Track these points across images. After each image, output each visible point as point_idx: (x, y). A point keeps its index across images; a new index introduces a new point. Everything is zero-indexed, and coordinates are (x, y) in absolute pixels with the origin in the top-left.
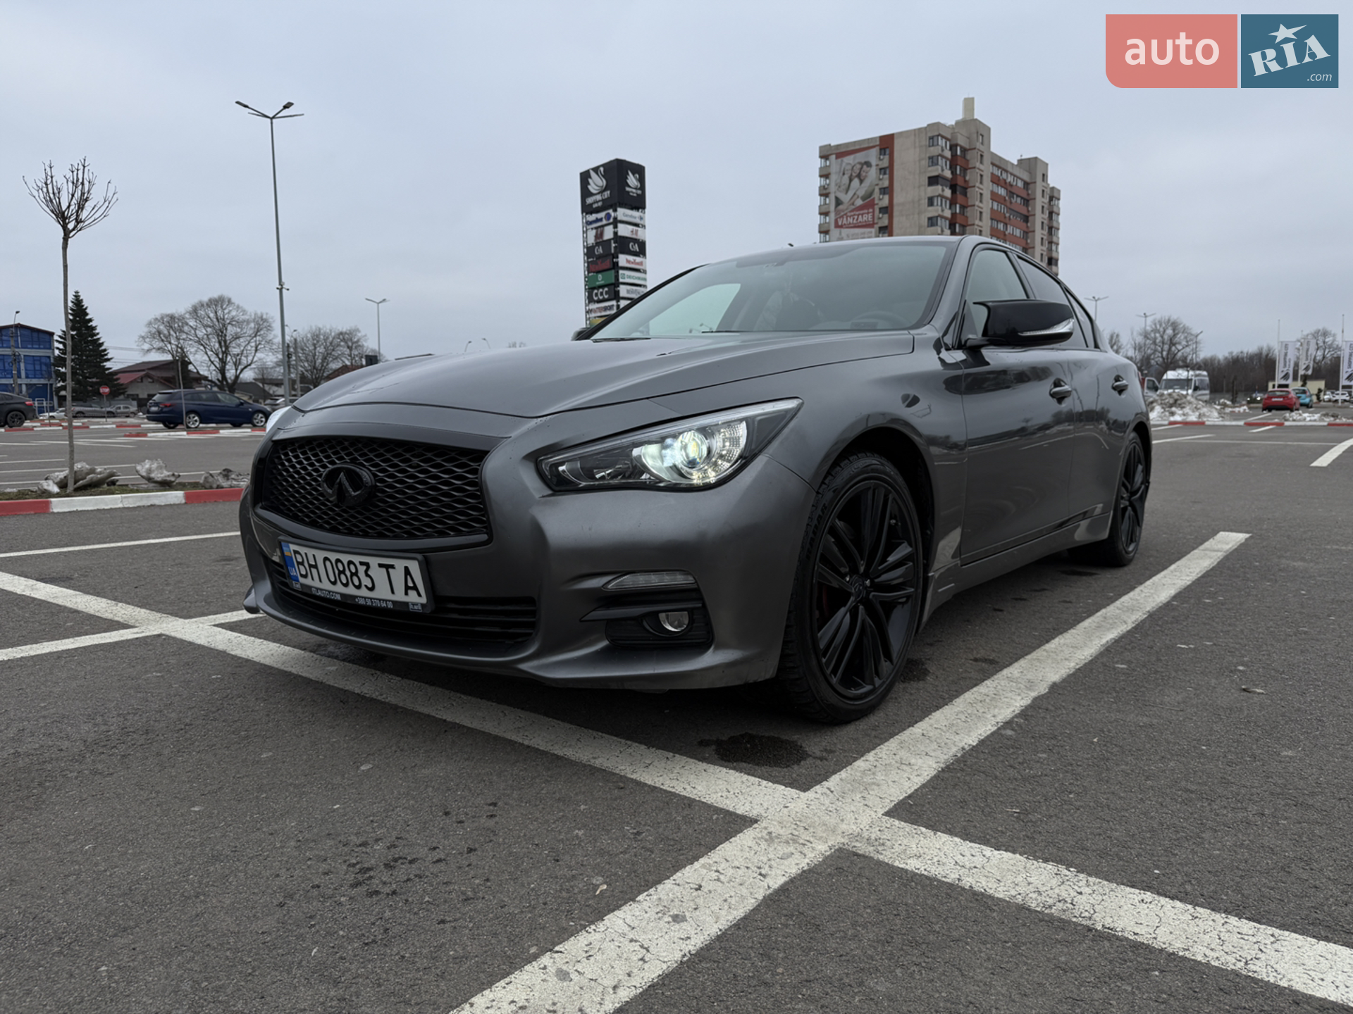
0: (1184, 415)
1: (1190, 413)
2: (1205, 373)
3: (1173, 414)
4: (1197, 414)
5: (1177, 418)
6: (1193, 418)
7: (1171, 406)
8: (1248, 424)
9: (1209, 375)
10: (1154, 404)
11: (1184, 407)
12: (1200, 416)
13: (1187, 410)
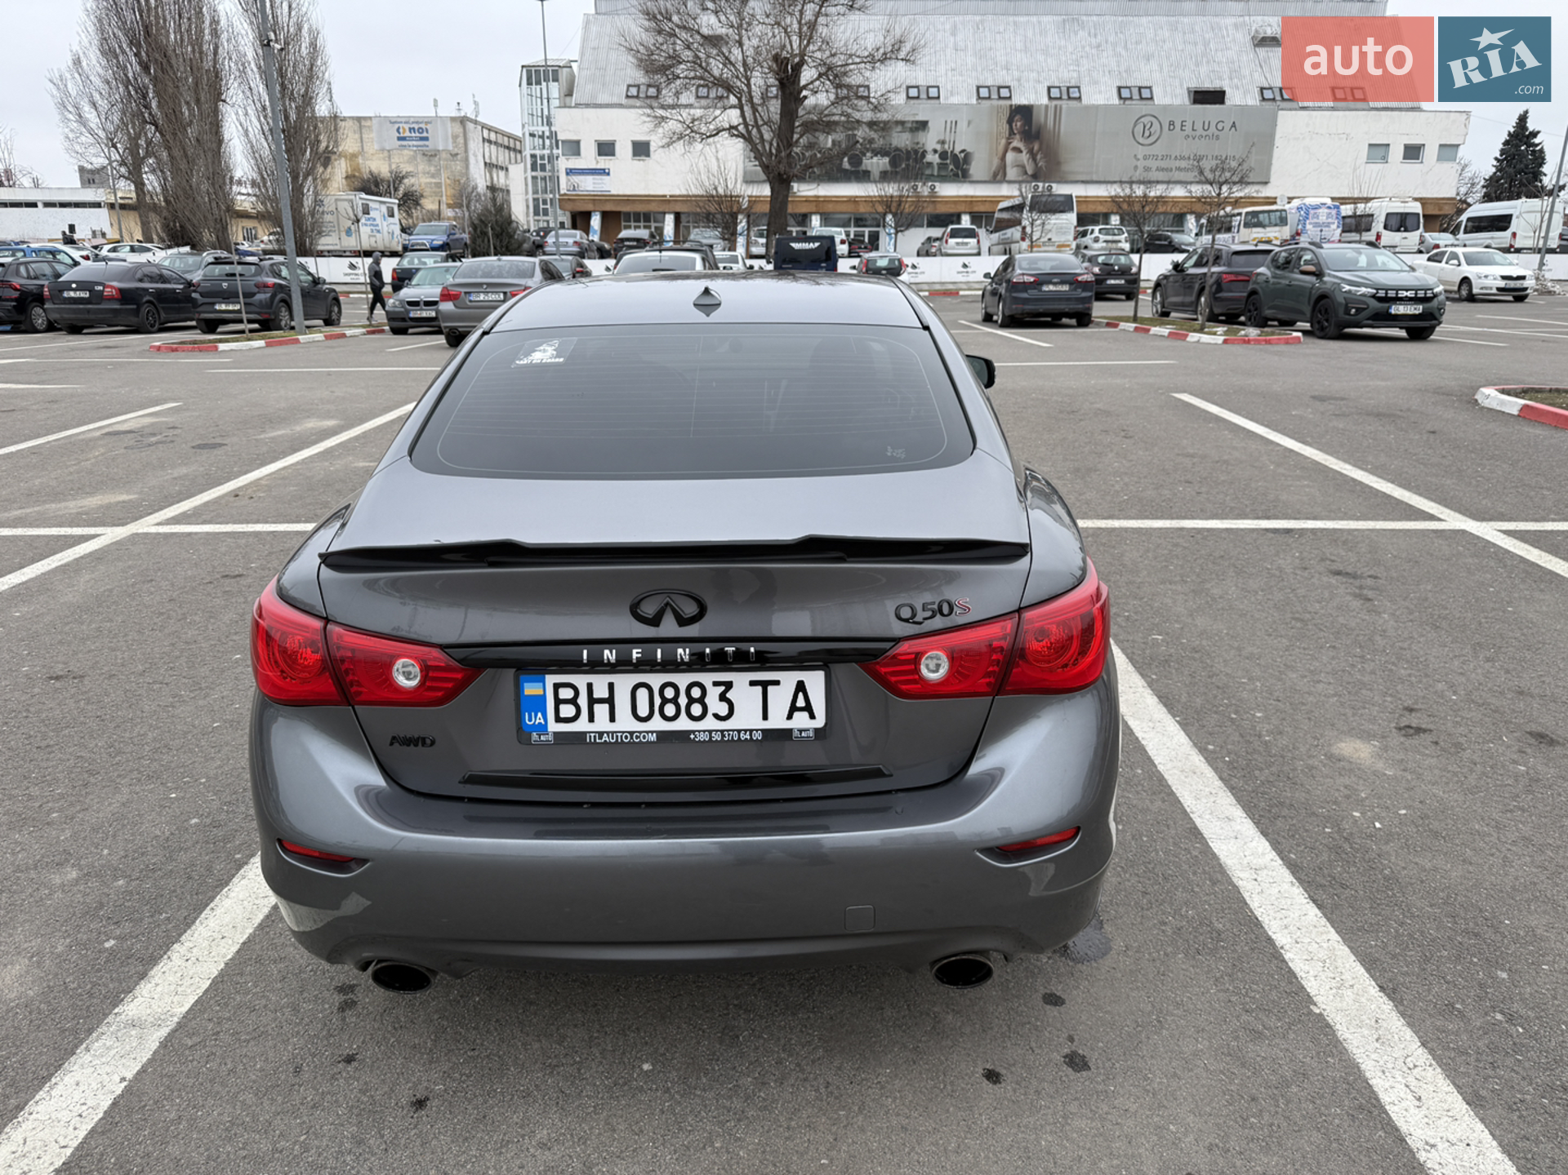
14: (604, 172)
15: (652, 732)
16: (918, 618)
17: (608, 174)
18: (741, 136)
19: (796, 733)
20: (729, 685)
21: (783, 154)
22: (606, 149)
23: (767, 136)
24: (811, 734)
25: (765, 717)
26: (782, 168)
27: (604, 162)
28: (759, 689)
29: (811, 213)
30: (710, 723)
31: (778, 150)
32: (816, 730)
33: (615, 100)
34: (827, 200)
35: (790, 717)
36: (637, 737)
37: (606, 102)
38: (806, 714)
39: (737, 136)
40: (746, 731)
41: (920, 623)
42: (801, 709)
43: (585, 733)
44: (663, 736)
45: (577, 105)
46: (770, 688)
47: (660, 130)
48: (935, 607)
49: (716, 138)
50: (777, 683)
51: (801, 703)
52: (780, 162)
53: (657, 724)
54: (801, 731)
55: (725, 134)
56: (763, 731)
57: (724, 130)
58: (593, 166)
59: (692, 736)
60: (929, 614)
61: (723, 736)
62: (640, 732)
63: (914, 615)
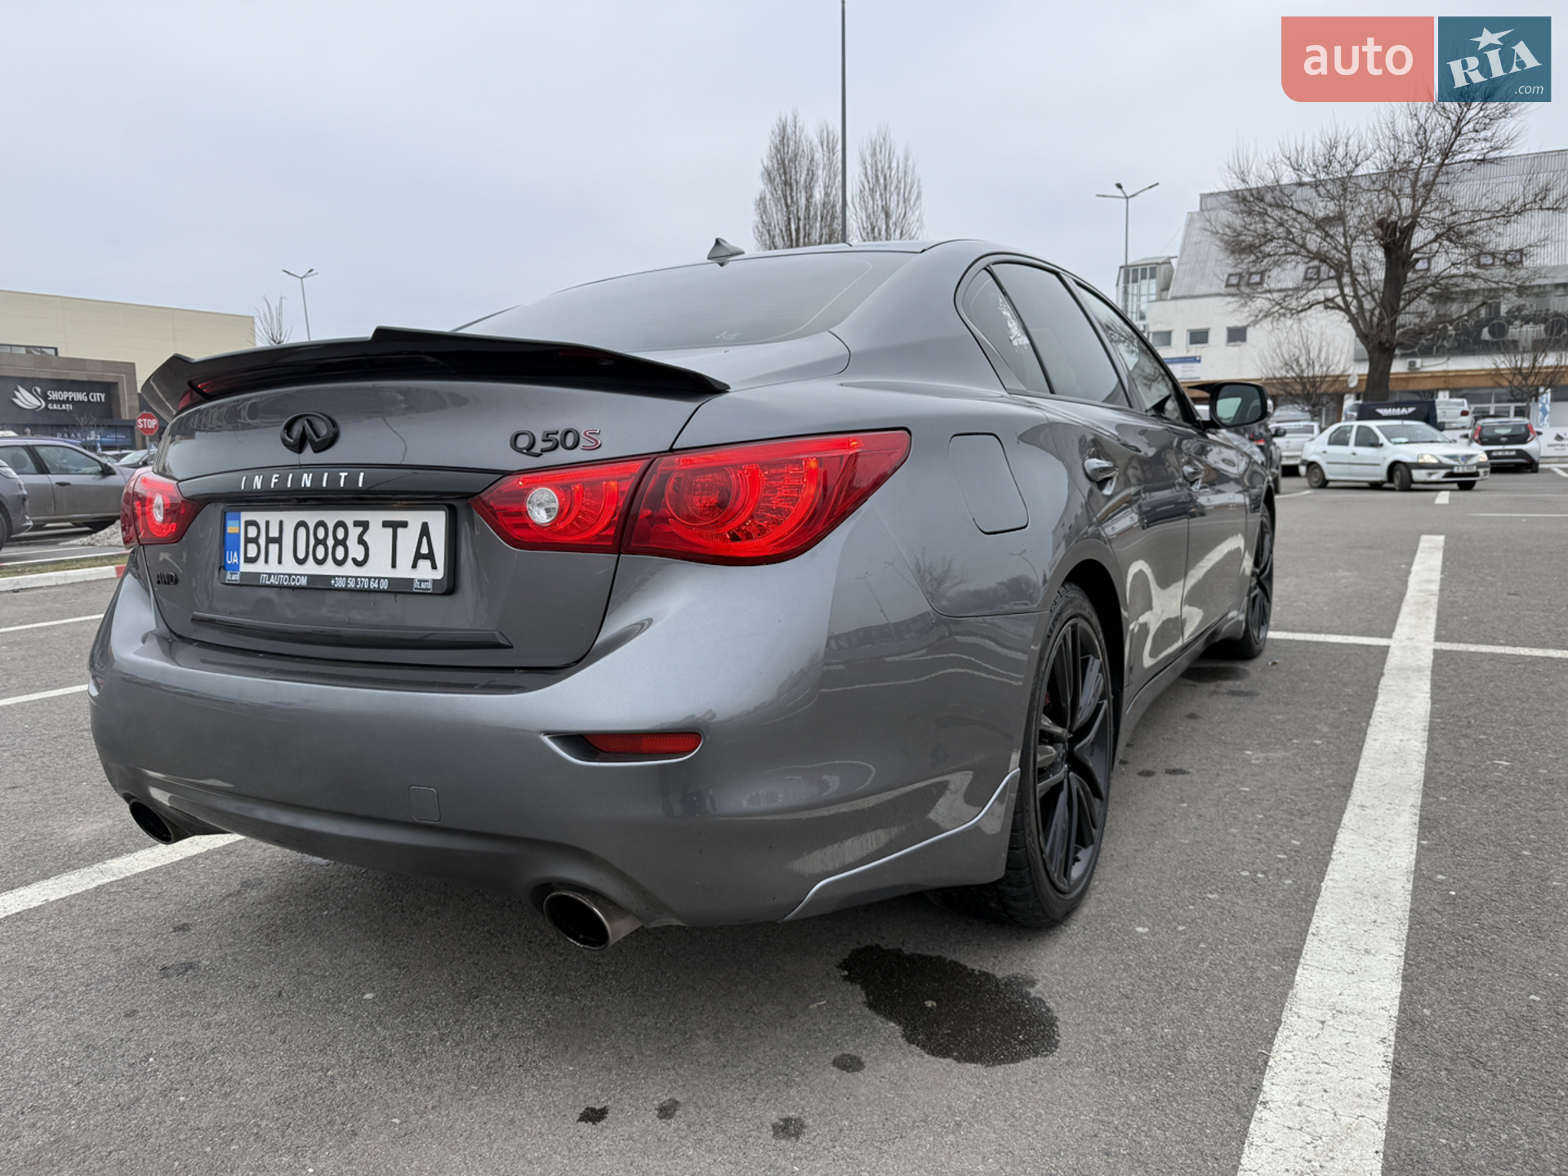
14: (1195, 360)
15: (304, 575)
16: (537, 449)
17: (1199, 361)
18: (1339, 308)
19: (416, 585)
20: (365, 525)
21: (1386, 322)
22: (1199, 337)
23: (1368, 304)
24: (430, 586)
25: (394, 565)
26: (1384, 336)
27: (1195, 350)
28: (390, 530)
29: (1438, 390)
30: (349, 569)
31: (1381, 319)
32: (435, 581)
33: (1214, 290)
34: (1459, 375)
35: (414, 566)
36: (294, 580)
37: (1204, 292)
38: (428, 563)
39: (1333, 308)
40: (375, 578)
41: (538, 455)
42: (425, 557)
43: (259, 574)
44: (311, 578)
45: (1174, 298)
46: (400, 531)
47: (1247, 309)
48: (558, 437)
49: (1309, 312)
50: (404, 525)
51: (424, 550)
52: (1382, 330)
53: (311, 568)
54: (421, 581)
55: (1320, 307)
56: (390, 580)
57: (1319, 303)
58: (1183, 354)
59: (333, 582)
60: (549, 445)
61: (357, 583)
62: (296, 575)
63: (533, 445)
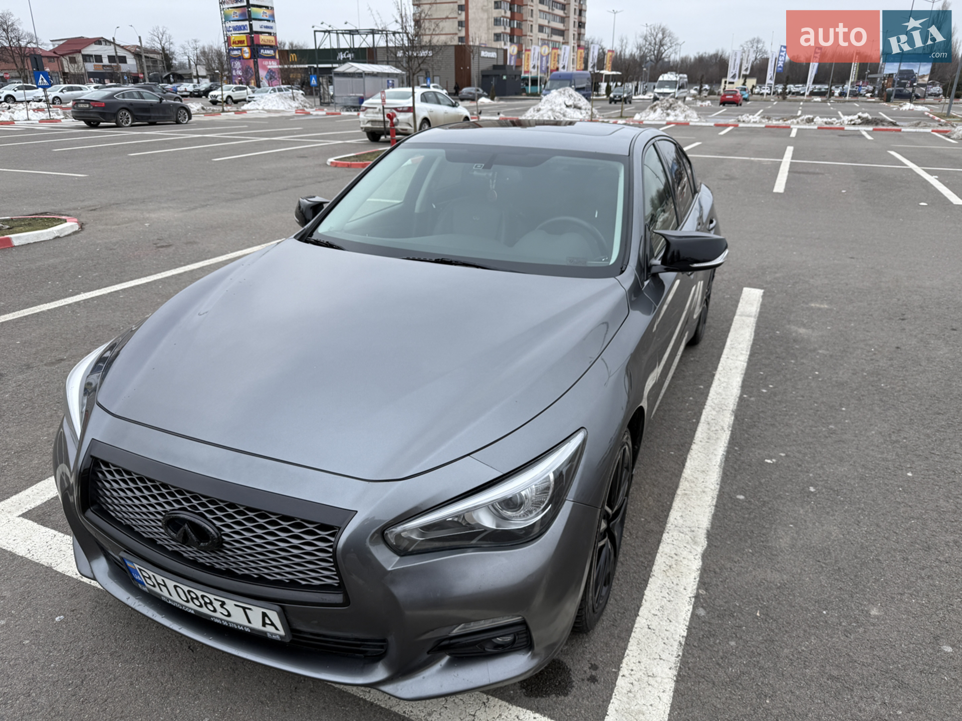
0: (676, 116)
1: (680, 114)
2: (685, 76)
3: (668, 115)
4: (684, 115)
5: (671, 118)
6: (681, 119)
7: (668, 109)
8: (717, 125)
9: (688, 77)
10: (657, 107)
11: (675, 110)
12: (685, 117)
13: (677, 112)
